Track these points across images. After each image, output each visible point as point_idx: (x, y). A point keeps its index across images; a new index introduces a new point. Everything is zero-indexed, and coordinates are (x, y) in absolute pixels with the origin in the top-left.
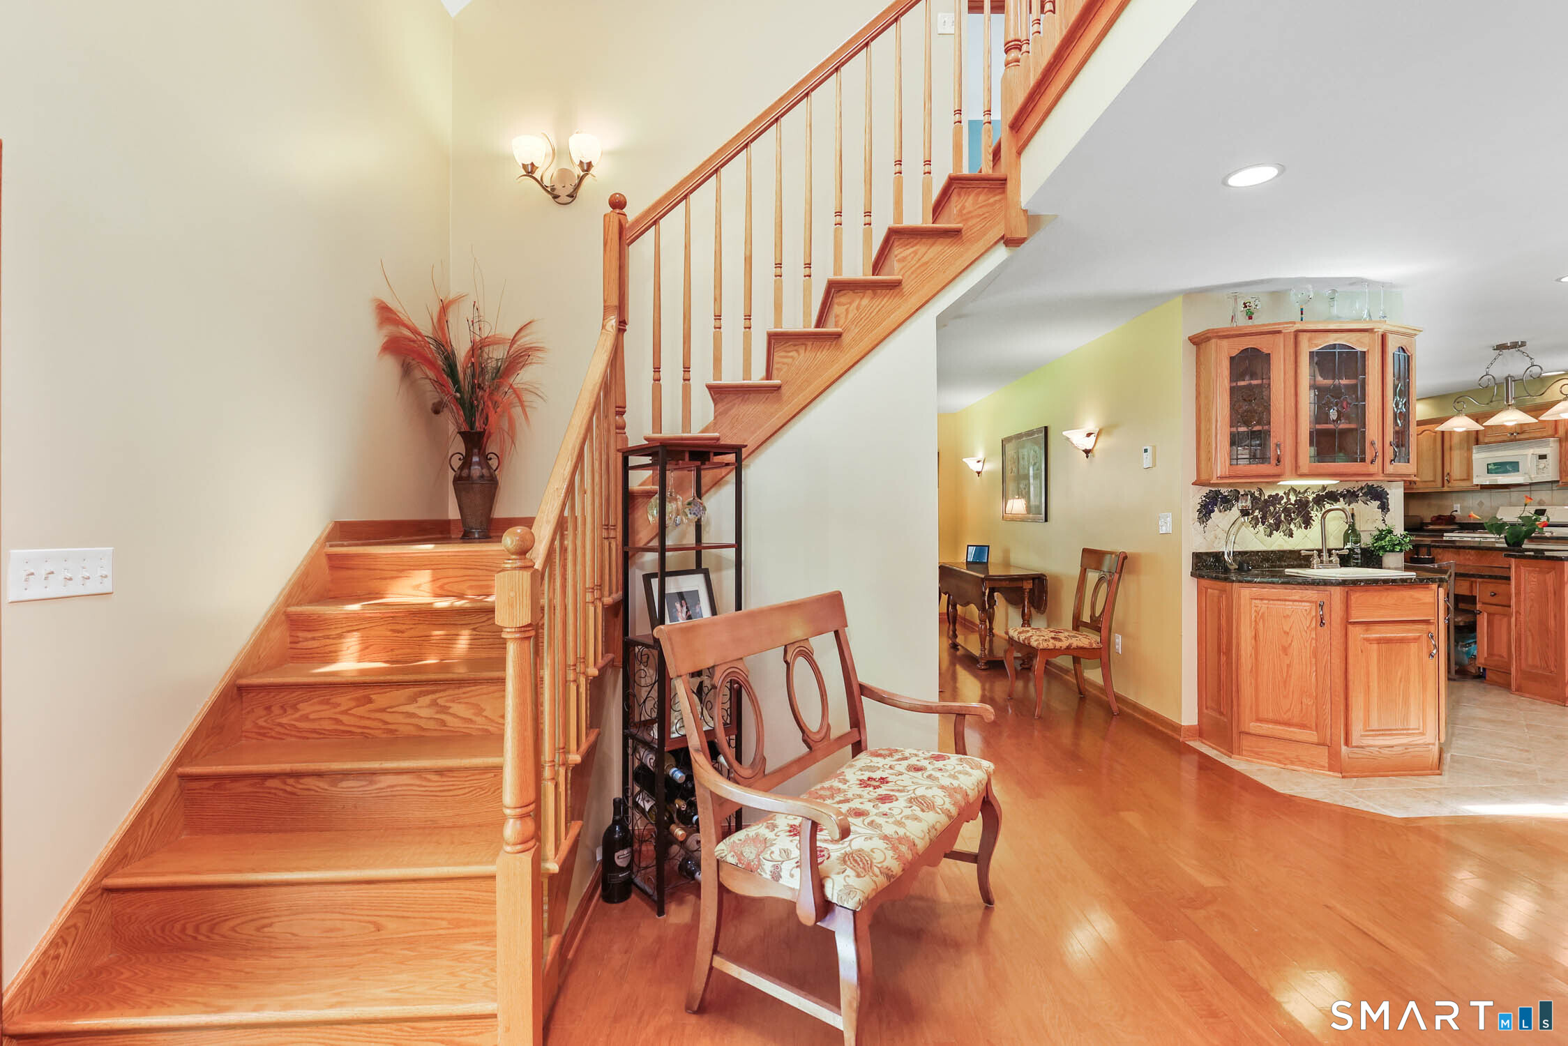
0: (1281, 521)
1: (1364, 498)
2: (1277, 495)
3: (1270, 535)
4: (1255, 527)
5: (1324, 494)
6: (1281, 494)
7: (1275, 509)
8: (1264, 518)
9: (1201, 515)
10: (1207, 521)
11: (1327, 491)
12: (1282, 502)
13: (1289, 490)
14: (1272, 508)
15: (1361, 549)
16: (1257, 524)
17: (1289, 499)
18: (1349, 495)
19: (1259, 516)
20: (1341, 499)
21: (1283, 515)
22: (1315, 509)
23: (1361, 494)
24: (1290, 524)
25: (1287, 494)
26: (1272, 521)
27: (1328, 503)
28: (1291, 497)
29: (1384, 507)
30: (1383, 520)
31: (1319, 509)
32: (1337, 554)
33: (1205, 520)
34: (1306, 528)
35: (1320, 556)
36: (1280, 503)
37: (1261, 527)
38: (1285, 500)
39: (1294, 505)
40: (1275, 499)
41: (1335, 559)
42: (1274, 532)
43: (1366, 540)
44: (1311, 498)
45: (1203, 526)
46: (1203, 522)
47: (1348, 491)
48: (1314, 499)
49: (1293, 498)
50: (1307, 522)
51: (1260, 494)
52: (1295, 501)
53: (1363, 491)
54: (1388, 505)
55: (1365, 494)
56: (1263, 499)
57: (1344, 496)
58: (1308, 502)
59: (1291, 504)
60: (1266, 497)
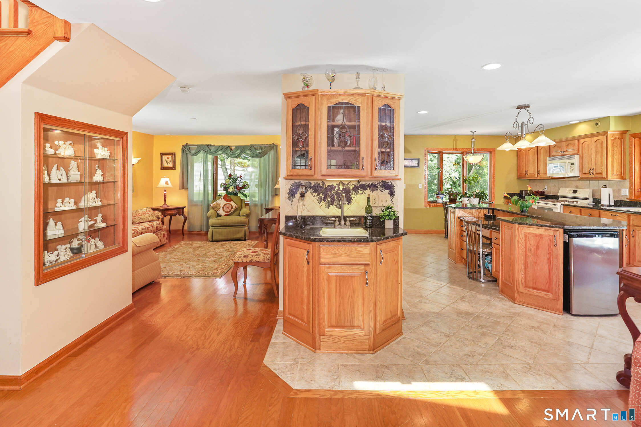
0: (334, 200)
1: (381, 188)
2: (332, 185)
3: (328, 207)
4: (320, 203)
5: (359, 185)
6: (335, 185)
7: (331, 193)
8: (325, 198)
9: (290, 195)
10: (293, 199)
11: (360, 184)
12: (335, 189)
13: (339, 183)
14: (329, 193)
15: (372, 217)
16: (321, 201)
17: (339, 188)
18: (372, 186)
19: (322, 197)
20: (368, 189)
21: (336, 196)
22: (353, 193)
23: (379, 186)
24: (340, 201)
25: (338, 185)
26: (329, 200)
27: (361, 190)
28: (340, 186)
29: (392, 194)
30: (392, 201)
31: (356, 194)
32: (349, 220)
33: (292, 198)
34: (348, 204)
35: (340, 221)
36: (334, 190)
37: (323, 203)
38: (337, 188)
39: (342, 191)
40: (332, 188)
41: (348, 223)
42: (331, 206)
43: (376, 212)
44: (351, 188)
45: (290, 201)
46: (291, 199)
47: (372, 184)
48: (353, 188)
49: (341, 187)
50: (349, 200)
51: (323, 185)
52: (343, 189)
53: (381, 184)
54: (394, 193)
55: (381, 186)
56: (324, 187)
57: (370, 187)
58: (350, 190)
59: (340, 190)
60: (326, 186)
